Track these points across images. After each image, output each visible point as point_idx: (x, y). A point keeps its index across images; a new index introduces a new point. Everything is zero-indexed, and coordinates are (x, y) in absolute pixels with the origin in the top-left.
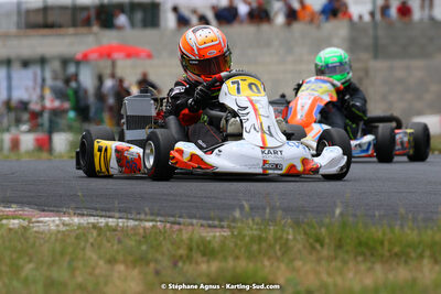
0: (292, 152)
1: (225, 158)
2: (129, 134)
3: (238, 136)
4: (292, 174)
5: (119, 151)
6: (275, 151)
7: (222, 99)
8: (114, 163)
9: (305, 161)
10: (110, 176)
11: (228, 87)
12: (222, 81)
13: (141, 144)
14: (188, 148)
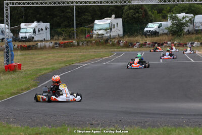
0: (72, 97)
1: (60, 99)
2: (44, 94)
3: (62, 95)
4: (71, 101)
5: (42, 97)
6: (69, 97)
7: (60, 88)
8: (41, 99)
9: (74, 99)
10: (40, 102)
11: (60, 86)
12: (59, 86)
13: (45, 96)
14: (54, 97)
